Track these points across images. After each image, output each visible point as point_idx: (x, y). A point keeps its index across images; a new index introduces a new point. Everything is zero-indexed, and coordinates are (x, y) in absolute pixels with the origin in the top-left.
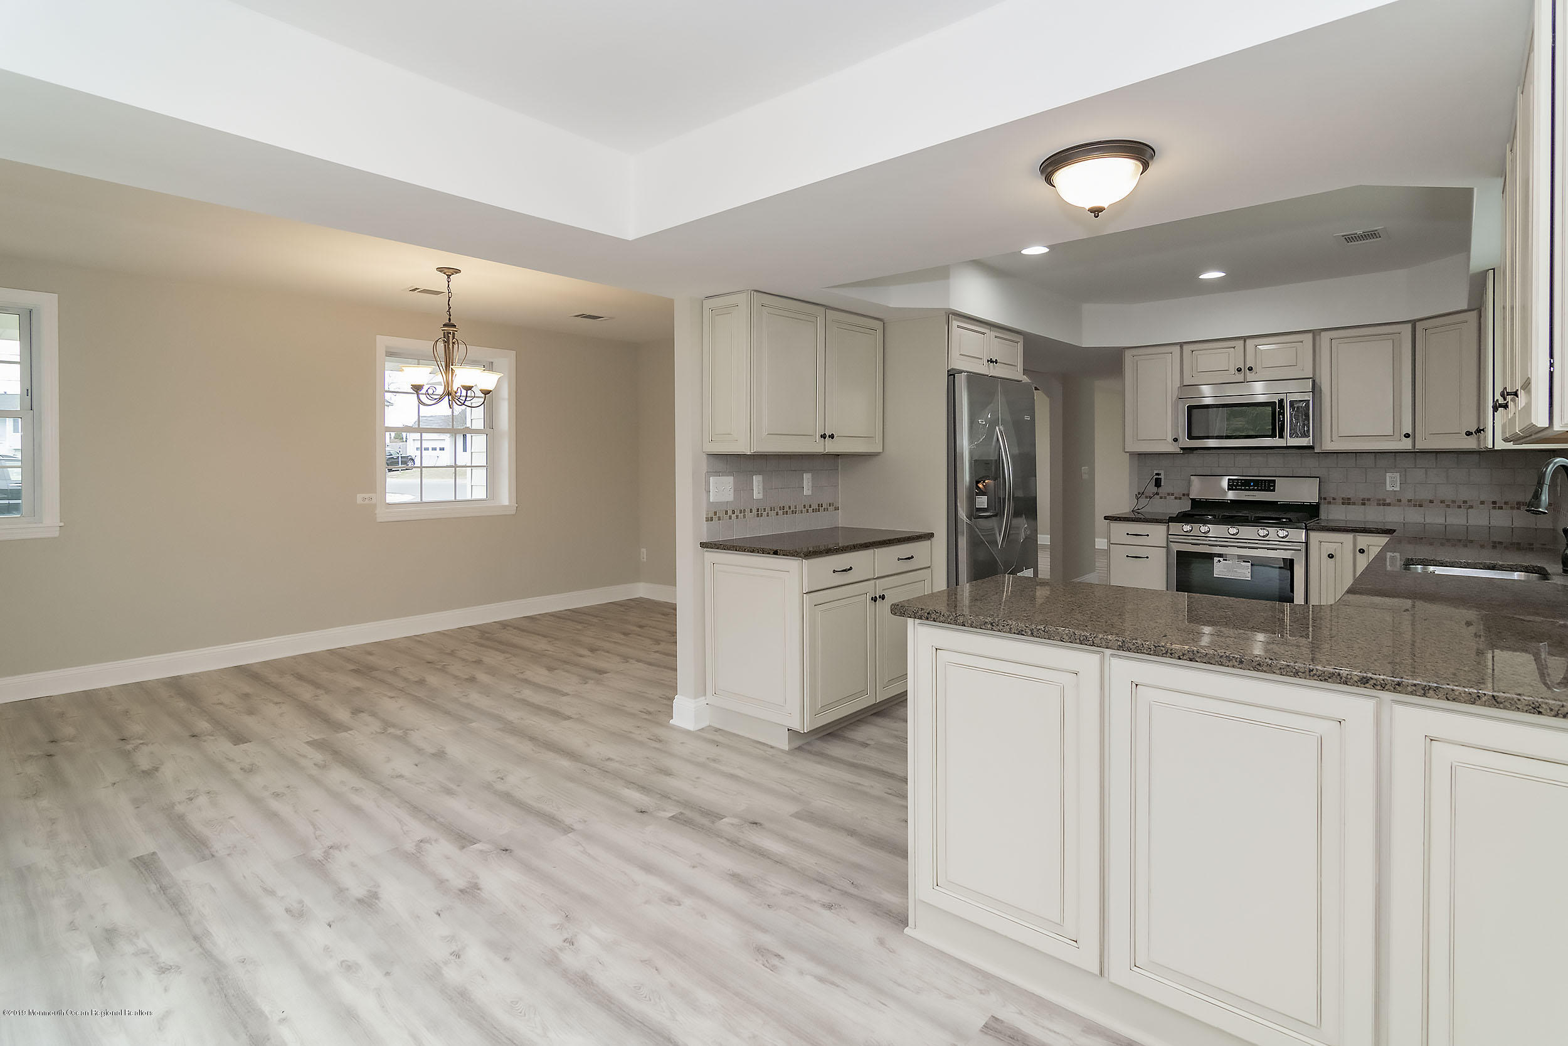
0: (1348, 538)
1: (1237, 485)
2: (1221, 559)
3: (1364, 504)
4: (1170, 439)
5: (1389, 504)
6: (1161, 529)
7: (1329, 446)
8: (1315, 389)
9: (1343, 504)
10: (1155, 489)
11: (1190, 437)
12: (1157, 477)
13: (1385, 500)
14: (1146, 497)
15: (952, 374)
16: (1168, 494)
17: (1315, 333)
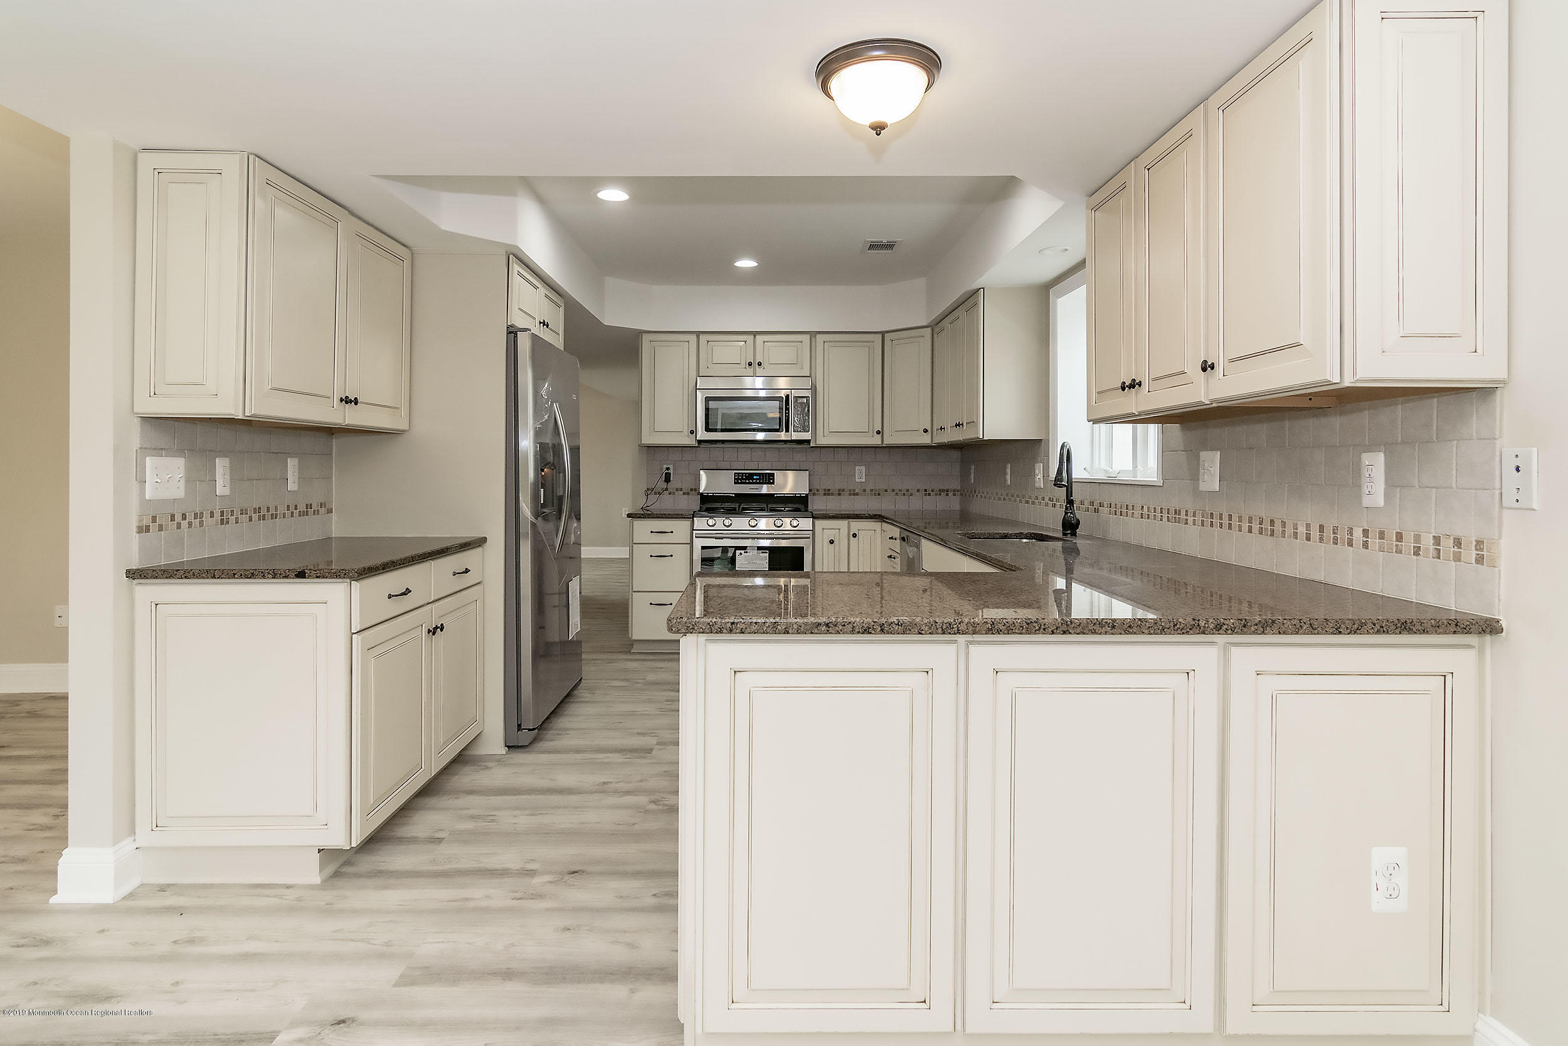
0: (843, 524)
1: (742, 479)
2: (743, 552)
3: (839, 494)
4: (686, 432)
5: (857, 494)
6: (686, 524)
7: (822, 441)
8: (814, 389)
9: (825, 494)
10: (664, 485)
11: (708, 429)
12: (667, 471)
13: (854, 490)
14: (657, 493)
15: (512, 332)
16: (677, 490)
17: (811, 335)
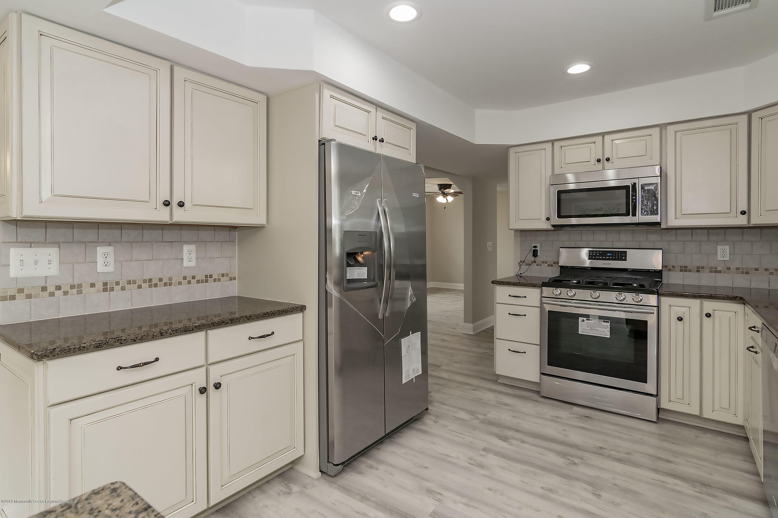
0: (695, 303)
1: (596, 255)
2: (585, 319)
3: (698, 271)
4: (544, 218)
5: (720, 272)
6: (537, 291)
7: (673, 221)
8: (663, 174)
9: (681, 271)
10: (533, 259)
11: (559, 216)
12: (535, 249)
13: (716, 268)
14: (527, 265)
15: (322, 143)
16: (543, 262)
17: (662, 127)
